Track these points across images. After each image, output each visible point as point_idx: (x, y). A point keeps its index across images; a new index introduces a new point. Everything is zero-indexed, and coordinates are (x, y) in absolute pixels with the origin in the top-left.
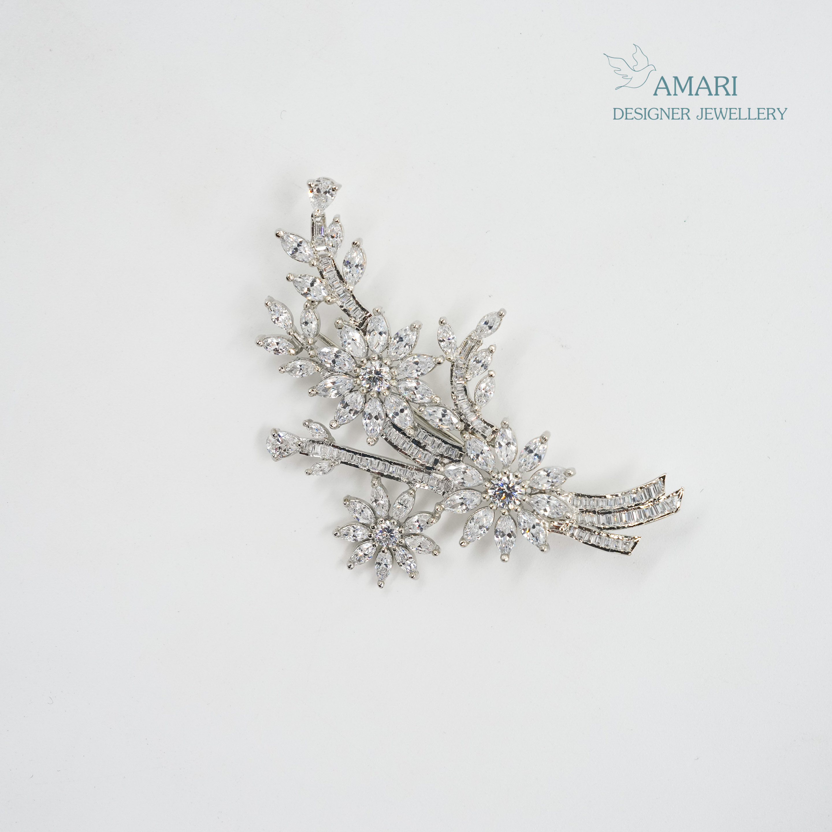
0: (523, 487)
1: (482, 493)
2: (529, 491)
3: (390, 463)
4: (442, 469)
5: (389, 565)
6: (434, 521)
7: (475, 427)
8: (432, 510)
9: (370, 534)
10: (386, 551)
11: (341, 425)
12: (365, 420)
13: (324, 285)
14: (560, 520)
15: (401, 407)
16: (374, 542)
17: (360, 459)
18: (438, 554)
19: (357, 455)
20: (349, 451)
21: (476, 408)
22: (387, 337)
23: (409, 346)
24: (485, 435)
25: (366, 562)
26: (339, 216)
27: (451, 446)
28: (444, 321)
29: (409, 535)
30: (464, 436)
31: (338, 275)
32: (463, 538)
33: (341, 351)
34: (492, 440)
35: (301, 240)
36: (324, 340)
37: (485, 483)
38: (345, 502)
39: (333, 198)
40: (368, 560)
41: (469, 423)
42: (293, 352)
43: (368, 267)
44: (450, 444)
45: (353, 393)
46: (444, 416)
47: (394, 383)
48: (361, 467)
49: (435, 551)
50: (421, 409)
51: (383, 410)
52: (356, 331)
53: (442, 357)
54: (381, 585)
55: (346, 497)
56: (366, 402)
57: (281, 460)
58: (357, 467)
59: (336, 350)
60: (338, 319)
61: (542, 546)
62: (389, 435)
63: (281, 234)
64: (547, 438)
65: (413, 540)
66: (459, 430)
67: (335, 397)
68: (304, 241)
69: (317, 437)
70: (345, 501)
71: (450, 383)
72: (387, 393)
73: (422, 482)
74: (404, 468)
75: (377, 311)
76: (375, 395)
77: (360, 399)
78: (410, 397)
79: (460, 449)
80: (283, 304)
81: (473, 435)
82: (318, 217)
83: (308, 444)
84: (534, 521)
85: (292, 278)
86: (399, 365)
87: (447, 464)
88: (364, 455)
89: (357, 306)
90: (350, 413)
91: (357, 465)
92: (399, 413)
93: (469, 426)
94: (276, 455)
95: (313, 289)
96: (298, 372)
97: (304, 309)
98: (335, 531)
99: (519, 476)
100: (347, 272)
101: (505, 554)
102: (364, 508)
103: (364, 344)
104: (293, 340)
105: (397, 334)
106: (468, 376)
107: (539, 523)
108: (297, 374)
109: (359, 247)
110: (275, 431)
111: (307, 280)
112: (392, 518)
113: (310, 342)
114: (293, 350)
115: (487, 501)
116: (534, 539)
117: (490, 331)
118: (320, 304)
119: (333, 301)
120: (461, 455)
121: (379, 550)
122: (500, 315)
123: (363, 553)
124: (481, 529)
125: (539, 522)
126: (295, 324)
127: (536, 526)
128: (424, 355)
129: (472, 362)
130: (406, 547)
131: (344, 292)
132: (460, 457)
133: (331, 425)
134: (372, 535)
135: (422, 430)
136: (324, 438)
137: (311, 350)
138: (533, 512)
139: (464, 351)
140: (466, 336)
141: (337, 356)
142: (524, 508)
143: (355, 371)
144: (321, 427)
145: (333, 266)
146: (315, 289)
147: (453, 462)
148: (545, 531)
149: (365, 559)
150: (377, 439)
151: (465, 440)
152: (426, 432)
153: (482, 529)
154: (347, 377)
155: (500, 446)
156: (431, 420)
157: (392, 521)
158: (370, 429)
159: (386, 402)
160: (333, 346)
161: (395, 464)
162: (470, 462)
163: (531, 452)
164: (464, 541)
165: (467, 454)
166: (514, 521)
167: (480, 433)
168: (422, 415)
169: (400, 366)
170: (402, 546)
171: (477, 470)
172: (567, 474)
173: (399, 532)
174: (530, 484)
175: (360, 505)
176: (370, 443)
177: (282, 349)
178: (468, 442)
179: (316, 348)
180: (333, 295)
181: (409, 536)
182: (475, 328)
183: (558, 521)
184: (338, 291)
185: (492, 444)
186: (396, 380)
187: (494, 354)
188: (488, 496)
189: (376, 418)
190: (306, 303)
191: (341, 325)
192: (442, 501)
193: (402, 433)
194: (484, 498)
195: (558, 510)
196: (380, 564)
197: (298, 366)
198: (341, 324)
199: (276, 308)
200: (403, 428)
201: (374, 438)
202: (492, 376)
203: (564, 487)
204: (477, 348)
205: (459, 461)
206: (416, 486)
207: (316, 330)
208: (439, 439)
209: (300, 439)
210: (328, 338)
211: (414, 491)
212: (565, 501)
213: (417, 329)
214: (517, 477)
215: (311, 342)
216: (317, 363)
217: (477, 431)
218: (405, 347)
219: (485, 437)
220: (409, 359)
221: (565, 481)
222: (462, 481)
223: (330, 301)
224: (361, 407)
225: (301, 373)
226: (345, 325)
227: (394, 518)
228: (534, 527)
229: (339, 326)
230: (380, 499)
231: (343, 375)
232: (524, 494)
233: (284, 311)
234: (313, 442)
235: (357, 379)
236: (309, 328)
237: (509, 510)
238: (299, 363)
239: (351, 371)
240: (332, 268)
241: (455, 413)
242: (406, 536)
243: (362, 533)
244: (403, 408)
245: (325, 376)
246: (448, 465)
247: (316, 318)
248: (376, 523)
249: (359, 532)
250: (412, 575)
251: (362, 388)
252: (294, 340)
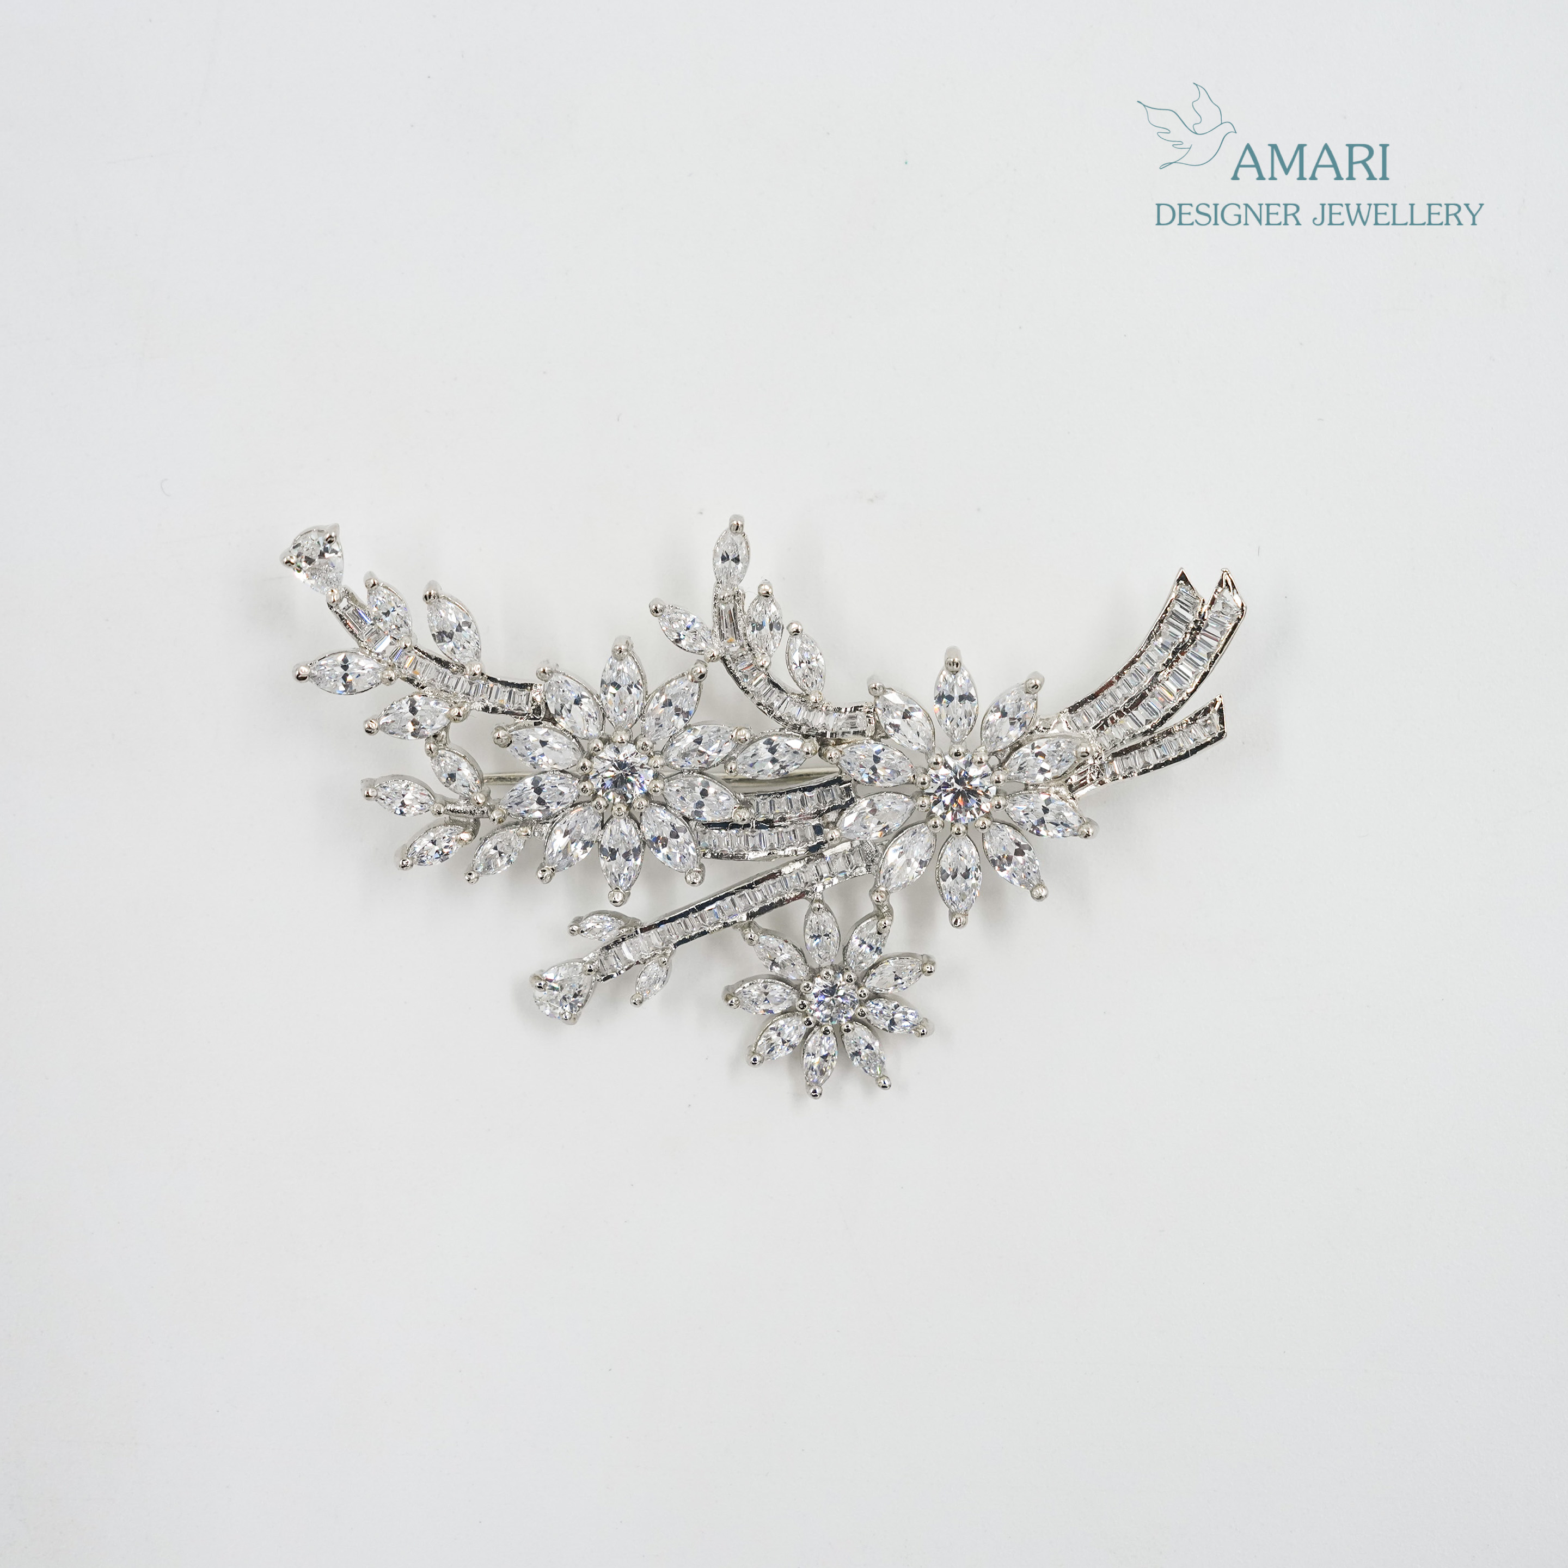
0: (980, 762)
1: (925, 822)
2: (994, 761)
3: (750, 887)
4: (836, 834)
5: (874, 1043)
6: (887, 922)
7: (835, 730)
8: (871, 909)
9: (805, 1019)
10: (850, 1026)
11: (628, 889)
12: (659, 851)
13: (433, 697)
14: (1077, 768)
15: (698, 790)
16: (821, 1026)
17: (699, 917)
18: (933, 968)
19: (689, 916)
20: (672, 920)
21: (813, 698)
22: (591, 700)
23: (636, 686)
24: (859, 729)
25: (834, 1066)
26: (371, 575)
27: (821, 788)
28: (659, 607)
29: (867, 974)
30: (828, 755)
31: (441, 665)
32: (952, 914)
33: (539, 776)
34: (876, 729)
35: (340, 658)
36: (502, 781)
37: (918, 802)
38: (729, 1002)
39: (339, 554)
40: (835, 1062)
41: (820, 731)
42: (466, 836)
43: (477, 617)
44: (818, 786)
45: (609, 826)
46: (773, 750)
47: (659, 761)
48: (711, 928)
49: (926, 967)
50: (731, 768)
51: (675, 815)
52: (536, 729)
53: (699, 664)
54: (885, 1083)
55: (724, 992)
56: (639, 825)
57: (580, 1015)
58: (704, 933)
59: (529, 781)
60: (495, 731)
61: (1082, 829)
62: (715, 846)
63: (304, 671)
64: (956, 660)
65: (878, 977)
66: (815, 754)
67: (587, 854)
68: (348, 654)
69: (608, 937)
70: (727, 999)
71: (742, 692)
72: (660, 785)
73: (822, 877)
74: (777, 879)
75: (544, 672)
76: (643, 802)
77: (626, 827)
78: (699, 762)
79: (839, 781)
80: (393, 776)
81: (842, 744)
82: (341, 600)
83: (602, 958)
84: (1038, 801)
85: (374, 726)
86: (643, 728)
87: (838, 819)
88: (701, 907)
89: (509, 689)
90: (628, 860)
91: (702, 930)
92: (702, 800)
93: (824, 734)
94: (567, 1014)
95: (421, 716)
96: (499, 861)
97: (432, 758)
98: (749, 1057)
99: (961, 750)
100: (452, 649)
101: (1035, 887)
102: (765, 987)
103: (565, 740)
104: (453, 817)
105: (603, 682)
106: (762, 660)
107: (1049, 798)
108: (499, 866)
109: (438, 597)
110: (537, 978)
111: (401, 711)
112: (820, 969)
113: (481, 801)
114: (464, 834)
115: (943, 827)
116: (1061, 828)
117: (740, 565)
118: (450, 731)
119: (464, 711)
120: (848, 789)
121: (840, 1033)
122: (737, 529)
123: (819, 1057)
124: (968, 877)
125: (1048, 796)
126: (435, 791)
127: (1048, 807)
128: (669, 682)
129: (752, 635)
130: (876, 996)
131: (471, 684)
132: (848, 795)
133: (614, 902)
134: (811, 1019)
135: (758, 799)
136: (620, 929)
137: (492, 810)
138: (1026, 789)
139: (727, 627)
140: (711, 602)
141: (538, 790)
142: (1008, 793)
143: (584, 790)
144: (601, 917)
145: (423, 657)
146: (423, 713)
147: (845, 810)
148: (1068, 804)
149: (830, 1064)
150: (701, 866)
151: (835, 761)
152: (766, 797)
153: (970, 877)
154: (580, 809)
155: (896, 728)
156: (760, 773)
157: (823, 973)
158: (678, 860)
159: (669, 799)
160: (521, 778)
161: (758, 883)
162: (870, 789)
163: (950, 698)
164: (957, 916)
165: (855, 780)
166: (1009, 825)
167: (849, 733)
168: (741, 776)
169: (647, 729)
170: (870, 999)
171: (890, 792)
172: (1030, 690)
173: (847, 981)
174: (988, 750)
175: (755, 987)
176: (695, 881)
177: (447, 844)
178: (842, 762)
179: (497, 802)
180: (458, 701)
181: (869, 975)
182: (715, 581)
183: (1076, 772)
184: (462, 689)
185: (880, 734)
186: (658, 754)
187: (776, 596)
188: (939, 819)
189: (675, 835)
190: (426, 746)
191: (506, 737)
192: (876, 883)
193: (732, 828)
194: (935, 827)
195: (1061, 756)
196: (857, 1054)
197: (493, 852)
198: (505, 735)
199: (388, 790)
200: (726, 818)
201: (695, 869)
202: (797, 631)
203: (1043, 712)
204: (743, 607)
205: (852, 800)
206: (818, 891)
207: (475, 776)
208: (795, 791)
209: (584, 959)
210: (505, 773)
211: (819, 901)
212: (1062, 734)
213: (627, 650)
214: (960, 755)
215: (481, 799)
216: (516, 824)
217: (843, 733)
218: (630, 693)
219: (863, 733)
220: (651, 706)
221: (1036, 704)
222: (881, 827)
223: (461, 714)
224: (637, 838)
225: (505, 859)
226: (513, 733)
227: (823, 965)
228: (1046, 810)
229: (504, 741)
230: (779, 954)
231: (572, 811)
232: (990, 772)
233: (403, 786)
234: (608, 948)
235: (597, 799)
236: (462, 782)
237: (988, 815)
238: (489, 845)
239: (579, 796)
240: (423, 661)
241: (787, 733)
242: (863, 979)
243: (792, 1029)
244: (702, 788)
245: (545, 835)
246: (840, 821)
247: (460, 756)
248: (802, 996)
249: (787, 1031)
250: (920, 1030)
251: (615, 809)
252: (455, 817)
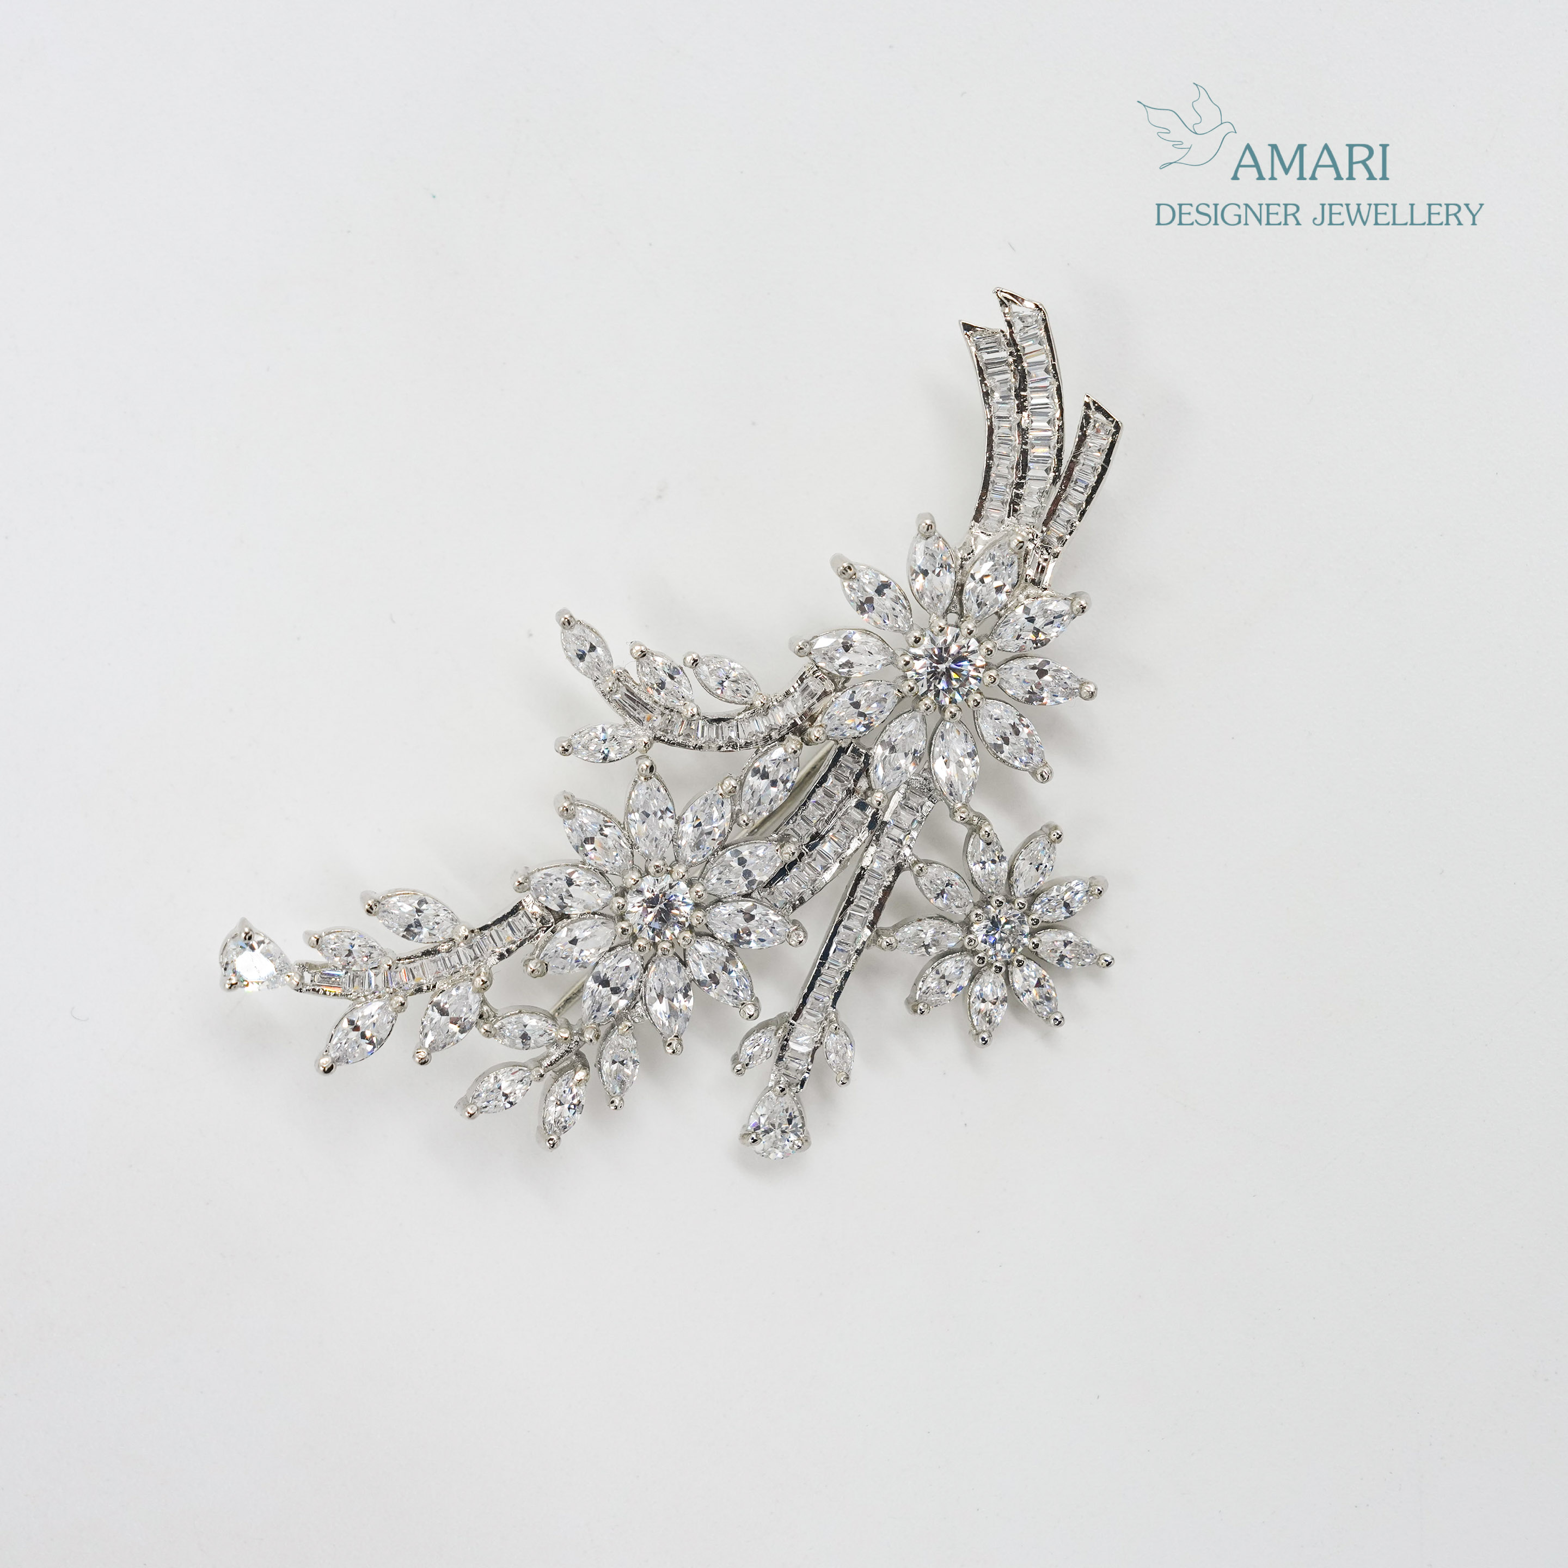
0: (942, 630)
1: (943, 719)
2: (952, 618)
3: (849, 903)
4: (878, 796)
5: (1068, 937)
6: (987, 829)
7: (800, 712)
8: (964, 830)
9: (994, 969)
10: (1035, 940)
11: (752, 996)
12: (749, 942)
13: (450, 986)
14: (1025, 561)
15: (735, 864)
16: (1012, 963)
17: (831, 966)
18: (1059, 832)
19: (822, 972)
20: (811, 988)
21: (758, 703)
22: (580, 871)
23: (606, 826)
24: (819, 693)
25: (1053, 985)
26: (307, 934)
27: (833, 769)
28: (564, 744)
29: (1010, 886)
30: (813, 738)
31: (433, 954)
32: (1034, 774)
33: (594, 971)
34: (833, 681)
35: (345, 1023)
36: (570, 1002)
37: (921, 709)
38: (919, 1011)
39: (267, 941)
40: (1050, 981)
41: (789, 725)
42: (581, 1075)
43: (425, 889)
44: (829, 770)
45: (690, 960)
46: (765, 776)
47: (681, 870)
48: (849, 966)
49: (1053, 836)
50: (744, 821)
51: (734, 901)
52: (557, 935)
53: (640, 761)
54: (1106, 961)
55: (908, 1008)
56: (713, 936)
57: (808, 1133)
58: (847, 974)
59: (591, 984)
60: (525, 967)
61: (1075, 608)
62: (790, 896)
63: (326, 1062)
64: (845, 565)
65: (1022, 880)
66: (801, 748)
67: (692, 998)
68: (349, 1015)
69: (774, 1045)
70: (915, 1011)
71: (697, 751)
72: (699, 888)
73: (901, 842)
74: (866, 876)
75: (521, 884)
76: (699, 915)
77: (704, 947)
78: (714, 840)
79: (842, 751)
80: (477, 1080)
81: (817, 718)
82: (302, 977)
83: (783, 1071)
84: (1018, 617)
85: (423, 1054)
86: (643, 854)
87: (869, 782)
88: (825, 956)
89: (505, 923)
90: (730, 973)
91: (843, 974)
92: (745, 869)
93: (795, 724)
94: (796, 1142)
95: (454, 1011)
96: (626, 1070)
97: (494, 1036)
98: (976, 1041)
99: (917, 634)
100: (430, 933)
101: (1080, 689)
102: (938, 973)
103: (589, 922)
104: (557, 1069)
105: (577, 849)
106: (688, 711)
107: (1025, 607)
108: (630, 1073)
109: (379, 902)
110: (745, 1136)
111: (434, 1022)
112: (968, 916)
113: (566, 1035)
114: (577, 1074)
115: (960, 710)
116: (1057, 621)
117: (599, 650)
118: (489, 1000)
119: (485, 974)
120: (855, 751)
121: (1033, 954)
122: (569, 624)
123: (1034, 989)
124: (1019, 731)
125: (1023, 606)
126: (523, 1061)
127: (1031, 615)
128: (630, 798)
129: (662, 697)
130: (1034, 897)
131: (471, 947)
132: (860, 755)
133: (750, 1017)
134: (998, 964)
135: (791, 826)
136: (775, 1035)
137: (582, 1034)
138: (1000, 617)
139: (635, 710)
140: (603, 702)
141: (605, 983)
142: (989, 634)
143: (641, 949)
144: (751, 1039)
145: (412, 962)
146: (454, 1007)
147: (868, 770)
148: (1044, 598)
149: (1047, 987)
150: (794, 922)
151: (823, 738)
152: (794, 819)
153: (1020, 729)
154: (653, 968)
155: (849, 664)
156: (772, 803)
157: (973, 917)
158: (771, 935)
159: (718, 893)
160: (583, 986)
161: (852, 893)
162: (874, 734)
163: (870, 600)
164: (1039, 772)
165: (855, 738)
166: (1013, 659)
167: (813, 704)
168: (758, 820)
169: (647, 852)
170: (1031, 903)
171: (892, 721)
172: (927, 534)
173: (998, 906)
174: (939, 613)
175: (930, 980)
176: (801, 939)
177: (572, 1095)
178: (830, 733)
179: (581, 1023)
180: (473, 971)
181: (1012, 885)
182: (591, 682)
183: (1027, 566)
184: (467, 958)
185: (840, 682)
186: (674, 865)
187: (651, 647)
188: (951, 707)
189: (750, 918)
190: (480, 1032)
191: (539, 965)
192: (949, 806)
193: (790, 869)
194: (954, 716)
195: (1003, 563)
196: (1062, 957)
197: (615, 1067)
198: (537, 964)
199: (483, 1095)
200: (778, 865)
201: (791, 930)
202: (695, 661)
203: (955, 542)
204: (633, 681)
205: (867, 756)
206: (907, 855)
207: (543, 1019)
208: (814, 791)
209: (770, 1085)
210: (567, 993)
211: (916, 863)
212: (987, 545)
213: (571, 804)
214: (920, 639)
215: (565, 1033)
216: (613, 1027)
217: (809, 708)
218: (606, 836)
219: (825, 694)
220: (633, 831)
221: (943, 540)
222: (910, 756)
223: (485, 979)
224: (721, 948)
225: (630, 1063)
226: (542, 955)
227: (967, 912)
228: (1031, 620)
229: (540, 970)
230: (923, 936)
231: (648, 975)
232: (958, 630)
233: (492, 1080)
234: (780, 1059)
235: (659, 947)
236: (537, 1033)
237: (987, 667)
238: (606, 1066)
239: (642, 958)
240: (415, 964)
241: (763, 750)
242: (1011, 892)
243: (990, 985)
244: (736, 859)
245: (644, 1014)
246: (872, 782)
247: (516, 1014)
248: (974, 953)
249: (988, 990)
250: (1095, 891)
251: (681, 941)
252: (557, 1067)
